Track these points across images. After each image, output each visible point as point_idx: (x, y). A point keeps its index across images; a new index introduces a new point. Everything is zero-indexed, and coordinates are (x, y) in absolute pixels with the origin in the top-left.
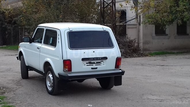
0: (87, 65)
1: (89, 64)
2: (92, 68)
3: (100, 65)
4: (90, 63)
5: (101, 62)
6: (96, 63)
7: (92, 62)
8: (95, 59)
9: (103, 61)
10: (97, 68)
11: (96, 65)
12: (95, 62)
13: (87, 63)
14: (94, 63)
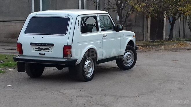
0: (36, 50)
1: (37, 49)
2: (40, 54)
3: (48, 51)
4: (39, 48)
5: (49, 49)
6: (44, 49)
7: (41, 47)
8: (41, 45)
9: (51, 48)
10: (44, 54)
11: (44, 51)
12: (44, 47)
13: (36, 48)
14: (43, 49)
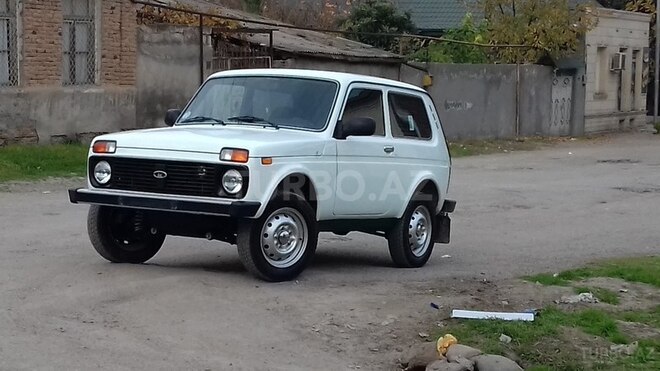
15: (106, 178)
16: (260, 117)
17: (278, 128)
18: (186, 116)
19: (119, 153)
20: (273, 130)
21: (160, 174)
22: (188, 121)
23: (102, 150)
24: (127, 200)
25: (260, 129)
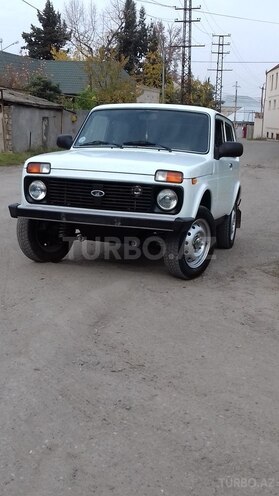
15: (42, 196)
16: (152, 142)
17: (170, 151)
18: (82, 140)
19: (54, 174)
20: (167, 153)
21: (98, 193)
22: (86, 145)
23: (35, 170)
24: (69, 216)
25: (154, 151)
